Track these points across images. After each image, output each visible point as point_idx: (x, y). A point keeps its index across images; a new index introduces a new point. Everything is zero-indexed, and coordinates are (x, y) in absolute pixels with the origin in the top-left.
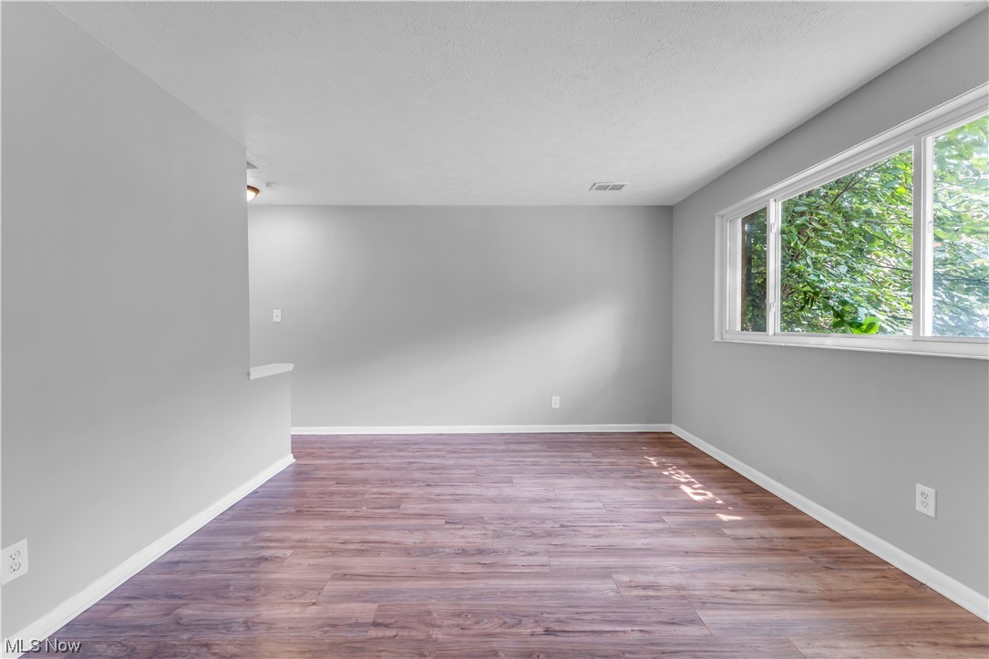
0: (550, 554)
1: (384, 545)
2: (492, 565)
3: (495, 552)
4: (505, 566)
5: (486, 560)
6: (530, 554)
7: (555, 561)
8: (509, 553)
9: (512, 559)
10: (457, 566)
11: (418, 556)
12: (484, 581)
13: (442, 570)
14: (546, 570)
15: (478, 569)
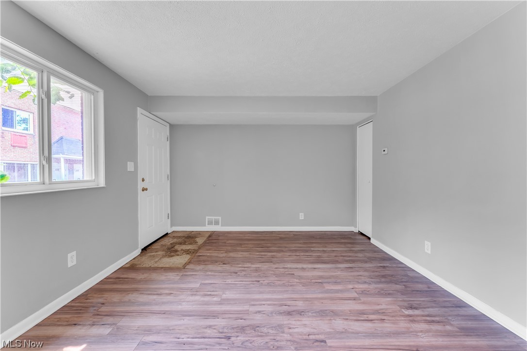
0: (247, 312)
1: (355, 318)
2: (281, 305)
3: (281, 313)
4: (274, 305)
5: (285, 308)
6: (259, 312)
7: (246, 307)
8: (272, 313)
9: (270, 309)
10: (300, 305)
11: (326, 310)
12: (284, 297)
13: (307, 302)
14: (253, 303)
15: (289, 303)
